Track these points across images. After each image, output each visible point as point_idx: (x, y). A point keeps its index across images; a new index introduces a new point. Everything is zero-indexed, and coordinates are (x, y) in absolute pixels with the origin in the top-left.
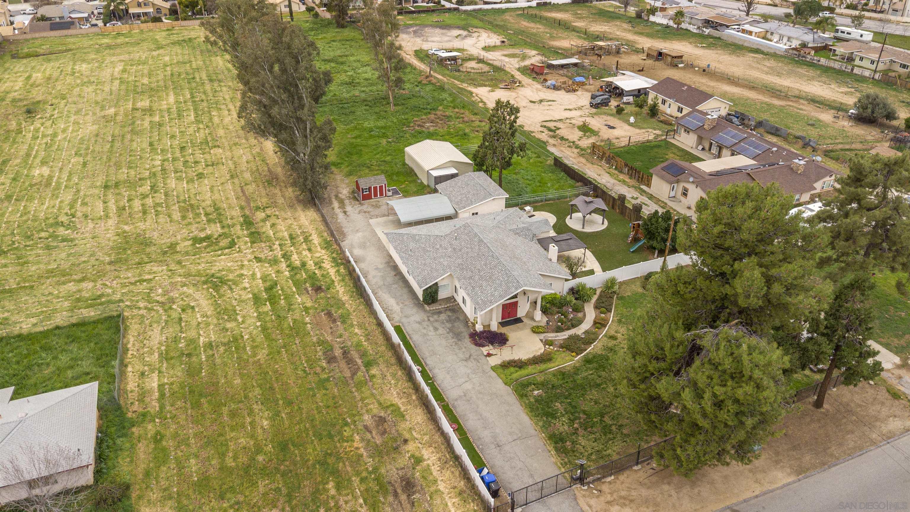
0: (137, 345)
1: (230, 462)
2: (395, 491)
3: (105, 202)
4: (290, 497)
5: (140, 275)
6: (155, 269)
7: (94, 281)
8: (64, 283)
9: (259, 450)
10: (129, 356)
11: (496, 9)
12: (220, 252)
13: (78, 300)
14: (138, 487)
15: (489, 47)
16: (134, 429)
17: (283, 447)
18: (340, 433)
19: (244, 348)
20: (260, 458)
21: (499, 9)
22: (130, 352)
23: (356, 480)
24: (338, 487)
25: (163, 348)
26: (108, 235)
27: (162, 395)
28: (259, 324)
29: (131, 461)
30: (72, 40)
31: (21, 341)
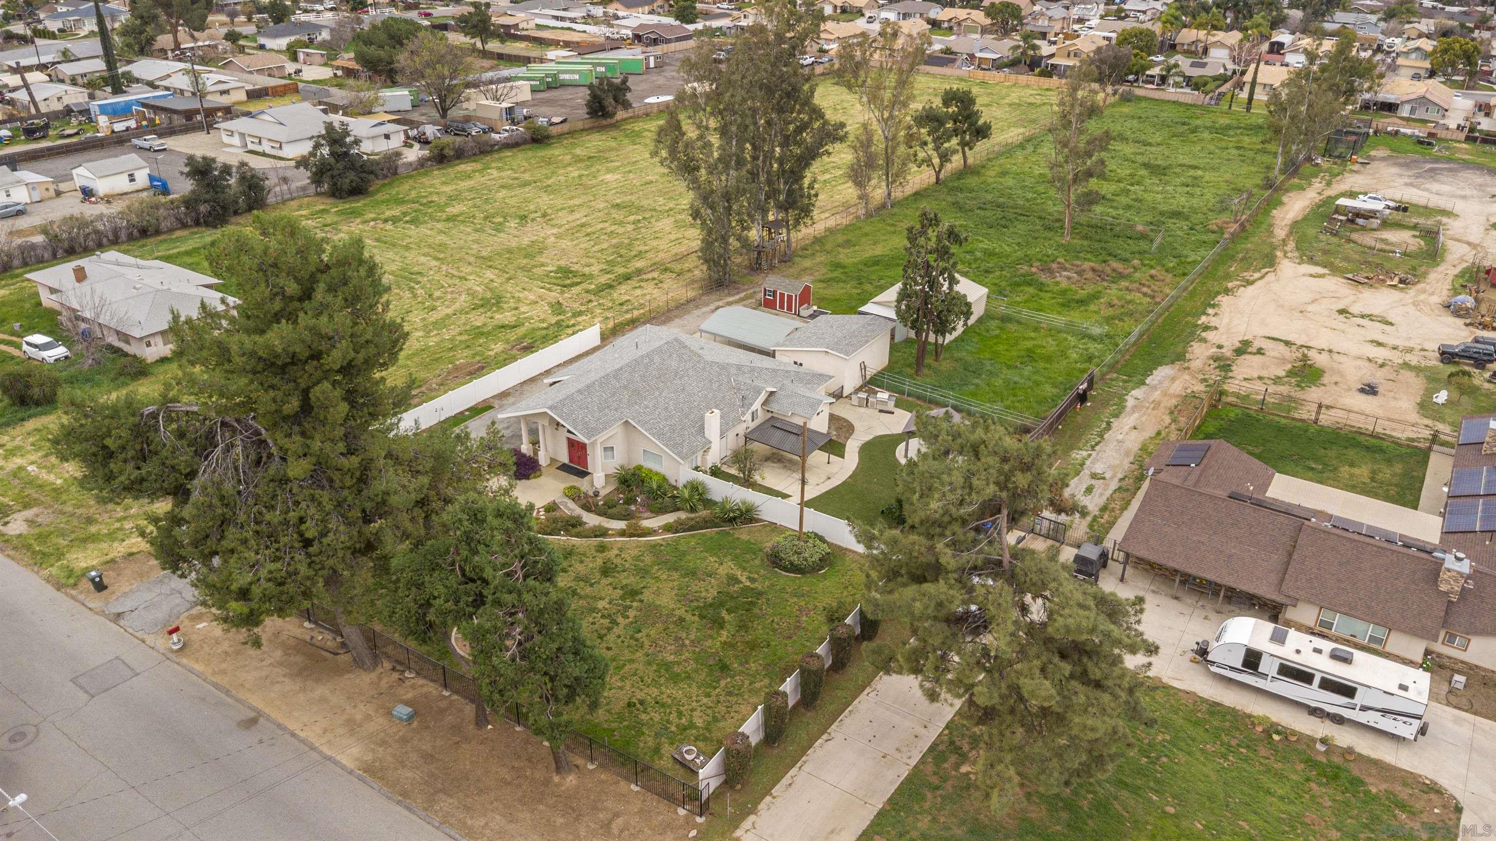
26: (526, 239)
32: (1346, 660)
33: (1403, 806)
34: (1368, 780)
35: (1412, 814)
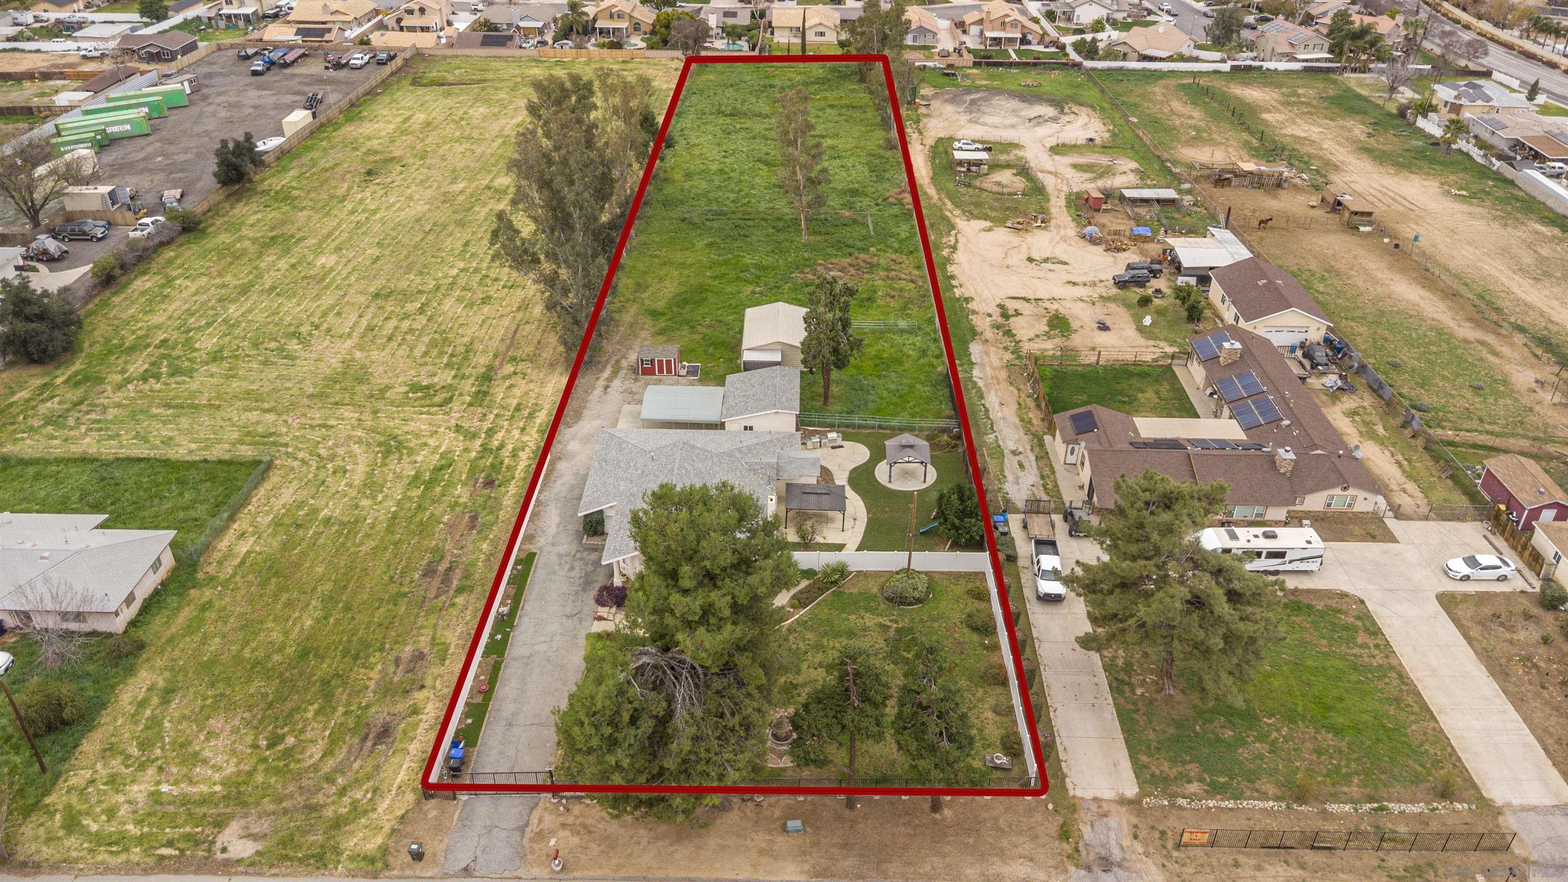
0: (263, 501)
1: (247, 653)
2: (367, 735)
3: (360, 316)
4: (270, 705)
5: (327, 419)
6: (346, 414)
7: (280, 415)
8: (250, 410)
9: (280, 650)
10: (246, 511)
11: (1150, 70)
12: (426, 409)
13: (248, 434)
14: (154, 649)
15: (1064, 145)
16: (192, 591)
17: (304, 654)
18: (367, 657)
19: (357, 533)
20: (277, 658)
21: (1155, 71)
22: (250, 507)
23: (341, 710)
24: (318, 713)
25: (283, 511)
26: (333, 361)
27: (243, 563)
28: (393, 509)
29: (166, 623)
30: (497, 64)
31: (164, 467)
32: (1274, 536)
33: (1338, 611)
34: (1314, 603)
35: (1346, 613)
